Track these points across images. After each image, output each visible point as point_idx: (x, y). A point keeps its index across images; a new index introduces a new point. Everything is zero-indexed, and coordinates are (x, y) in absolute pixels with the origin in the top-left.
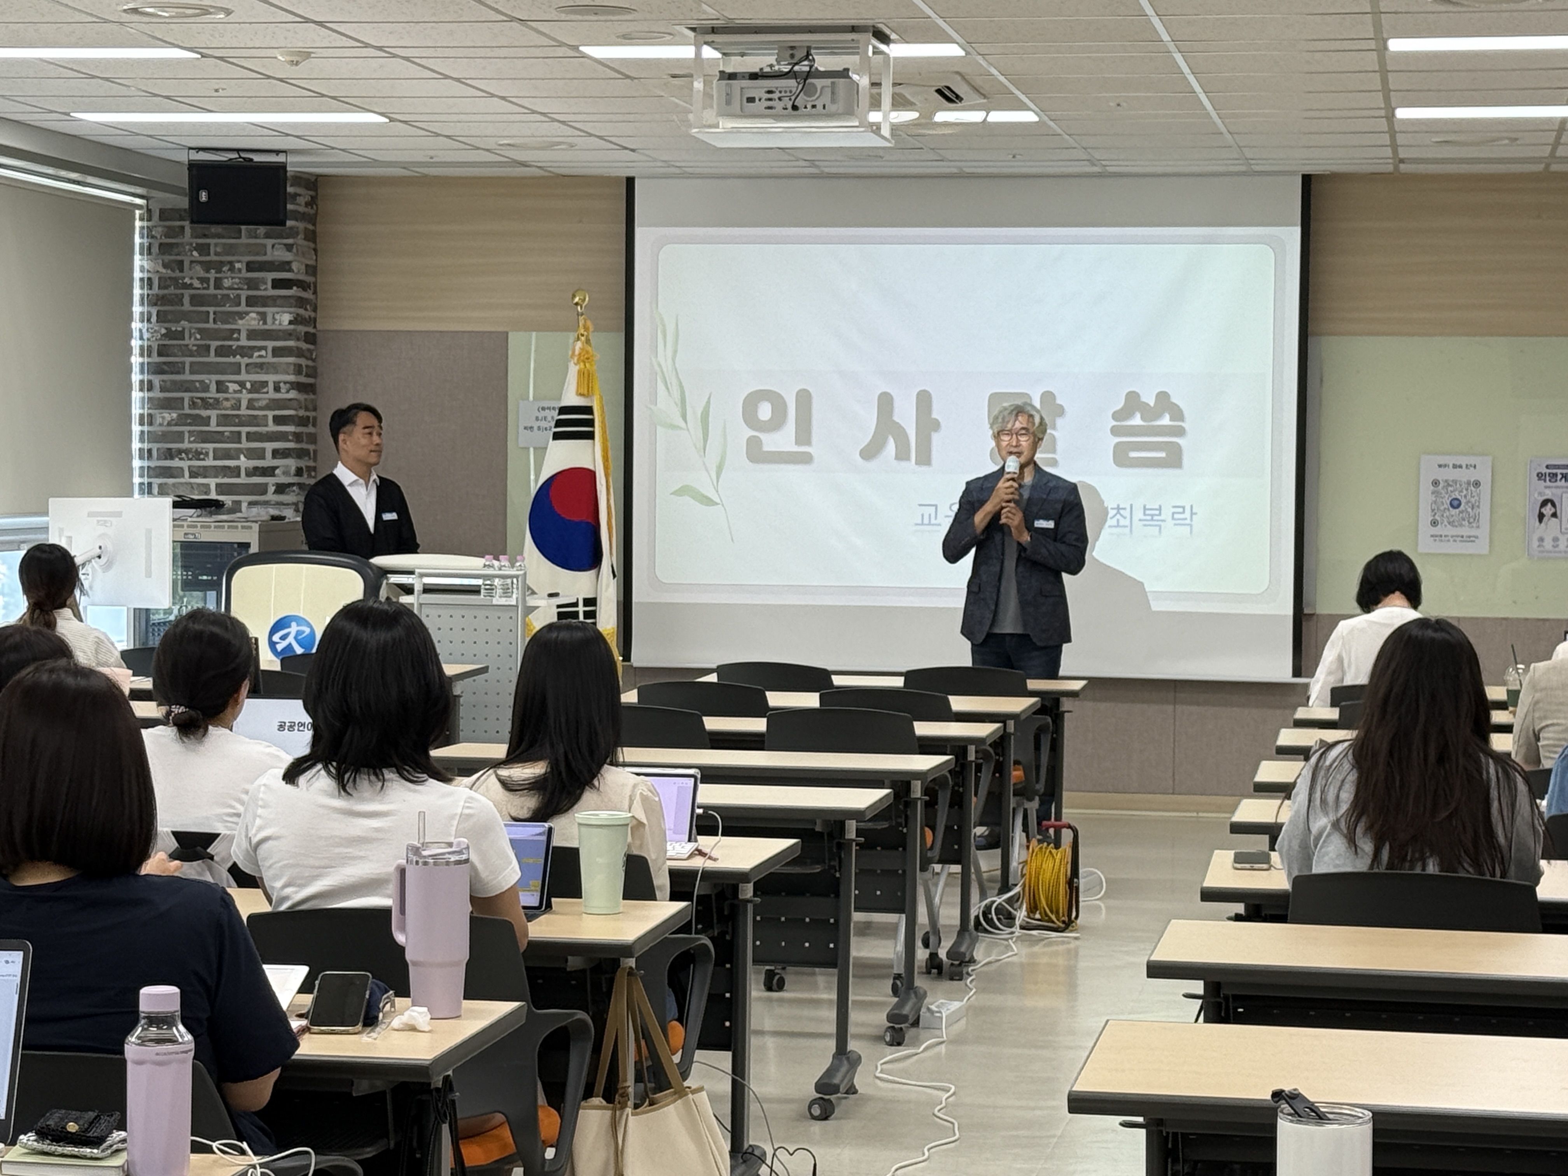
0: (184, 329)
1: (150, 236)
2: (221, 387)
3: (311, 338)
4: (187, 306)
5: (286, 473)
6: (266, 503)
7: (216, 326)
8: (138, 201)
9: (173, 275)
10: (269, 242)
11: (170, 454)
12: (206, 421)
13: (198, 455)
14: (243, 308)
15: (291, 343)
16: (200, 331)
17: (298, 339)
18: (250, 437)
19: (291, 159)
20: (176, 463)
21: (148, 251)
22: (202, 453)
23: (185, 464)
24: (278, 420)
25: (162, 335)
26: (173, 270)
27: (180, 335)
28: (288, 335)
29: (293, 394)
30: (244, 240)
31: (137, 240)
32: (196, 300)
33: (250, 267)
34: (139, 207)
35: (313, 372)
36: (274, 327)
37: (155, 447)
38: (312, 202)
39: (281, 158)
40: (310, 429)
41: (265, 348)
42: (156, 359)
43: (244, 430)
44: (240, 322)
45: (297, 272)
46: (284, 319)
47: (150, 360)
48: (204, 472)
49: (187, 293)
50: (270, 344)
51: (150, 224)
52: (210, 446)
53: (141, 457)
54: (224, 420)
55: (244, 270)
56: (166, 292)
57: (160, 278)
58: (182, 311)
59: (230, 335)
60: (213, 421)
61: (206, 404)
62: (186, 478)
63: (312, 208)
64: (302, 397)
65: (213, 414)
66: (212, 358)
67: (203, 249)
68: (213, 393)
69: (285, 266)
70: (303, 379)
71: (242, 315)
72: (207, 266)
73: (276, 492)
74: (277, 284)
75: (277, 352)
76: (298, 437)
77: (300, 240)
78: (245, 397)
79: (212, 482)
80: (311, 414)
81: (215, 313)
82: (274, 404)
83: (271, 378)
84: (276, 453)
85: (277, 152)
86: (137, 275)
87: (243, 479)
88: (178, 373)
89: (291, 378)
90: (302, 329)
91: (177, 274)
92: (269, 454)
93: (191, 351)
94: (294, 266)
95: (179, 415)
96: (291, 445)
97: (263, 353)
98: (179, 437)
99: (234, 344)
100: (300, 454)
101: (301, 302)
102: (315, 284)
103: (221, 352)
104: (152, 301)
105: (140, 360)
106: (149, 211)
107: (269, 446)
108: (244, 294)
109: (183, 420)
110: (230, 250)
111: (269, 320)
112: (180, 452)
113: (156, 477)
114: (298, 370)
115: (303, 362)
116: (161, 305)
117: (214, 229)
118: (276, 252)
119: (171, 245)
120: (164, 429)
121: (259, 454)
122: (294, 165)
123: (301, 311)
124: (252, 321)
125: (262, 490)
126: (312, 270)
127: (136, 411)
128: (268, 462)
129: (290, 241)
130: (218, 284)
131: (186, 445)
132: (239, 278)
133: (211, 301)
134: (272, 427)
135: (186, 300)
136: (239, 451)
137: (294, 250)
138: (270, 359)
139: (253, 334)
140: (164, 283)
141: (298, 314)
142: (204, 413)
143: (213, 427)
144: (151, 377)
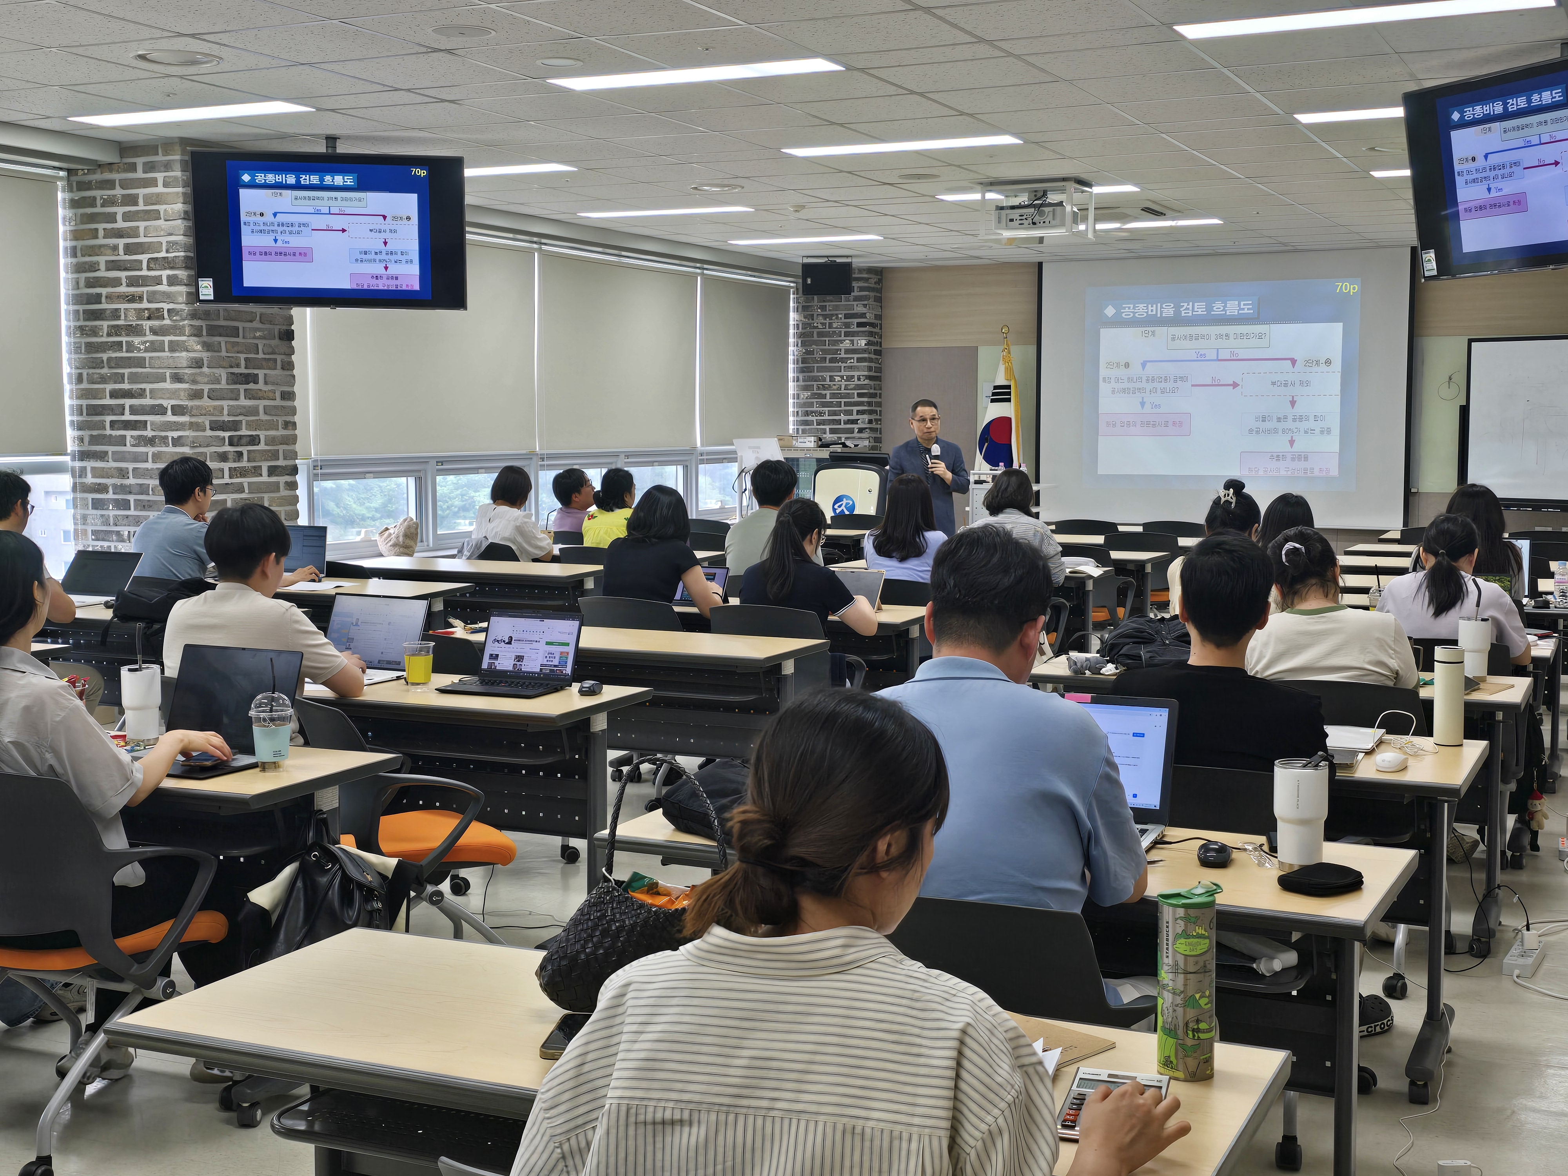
0: (814, 350)
1: (798, 303)
2: (832, 379)
3: (878, 353)
4: (815, 337)
5: (864, 422)
6: (854, 438)
7: (829, 347)
8: (792, 285)
9: (809, 322)
10: (855, 303)
11: (807, 414)
12: (825, 396)
14: (843, 338)
15: (866, 355)
16: (822, 350)
17: (870, 353)
18: (846, 404)
19: (854, 260)
20: (810, 418)
21: (797, 310)
22: (822, 413)
23: (814, 418)
24: (859, 395)
25: (804, 353)
26: (808, 320)
27: (812, 353)
28: (864, 351)
29: (867, 382)
30: (843, 303)
31: (792, 304)
32: (820, 334)
33: (846, 316)
34: (792, 287)
35: (879, 370)
36: (856, 347)
37: (800, 410)
38: (880, 281)
39: (849, 260)
40: (878, 400)
41: (853, 358)
42: (801, 365)
43: (843, 400)
44: (841, 345)
45: (870, 317)
46: (862, 343)
47: (798, 366)
48: (823, 422)
49: (815, 331)
50: (856, 356)
51: (798, 296)
52: (827, 409)
53: (794, 416)
54: (833, 396)
55: (843, 318)
56: (805, 331)
57: (802, 324)
58: (813, 340)
59: (836, 351)
60: (828, 396)
61: (824, 387)
62: (815, 426)
63: (879, 285)
64: (872, 383)
65: (828, 392)
66: (828, 364)
67: (823, 308)
68: (828, 382)
69: (863, 315)
70: (872, 373)
71: (842, 342)
72: (825, 317)
73: (858, 432)
74: (859, 325)
75: (859, 360)
76: (869, 404)
77: (871, 302)
78: (843, 383)
79: (827, 428)
80: (878, 392)
81: (829, 341)
82: (858, 387)
83: (856, 374)
84: (858, 412)
85: (847, 257)
86: (792, 322)
87: (842, 426)
88: (811, 372)
89: (866, 373)
90: (873, 348)
91: (811, 321)
92: (855, 413)
93: (817, 361)
94: (868, 315)
95: (811, 393)
96: (866, 407)
97: (852, 361)
98: (812, 405)
99: (838, 356)
100: (870, 412)
101: (871, 334)
102: (881, 324)
103: (832, 360)
104: (800, 335)
105: (793, 366)
106: (797, 289)
107: (855, 409)
108: (843, 331)
109: (814, 396)
110: (836, 308)
111: (855, 344)
112: (812, 412)
113: (801, 425)
114: (870, 369)
115: (873, 365)
116: (804, 337)
117: (829, 298)
118: (859, 309)
119: (808, 307)
120: (805, 401)
122: (857, 262)
123: (872, 339)
124: (847, 344)
125: (851, 431)
126: (879, 317)
127: (791, 392)
128: (855, 417)
129: (866, 302)
130: (830, 326)
131: (815, 409)
132: (841, 323)
133: (827, 334)
134: (856, 399)
135: (815, 335)
136: (841, 411)
137: (868, 307)
138: (856, 364)
139: (847, 351)
140: (805, 325)
141: (869, 341)
142: (824, 392)
143: (828, 399)
144: (798, 375)
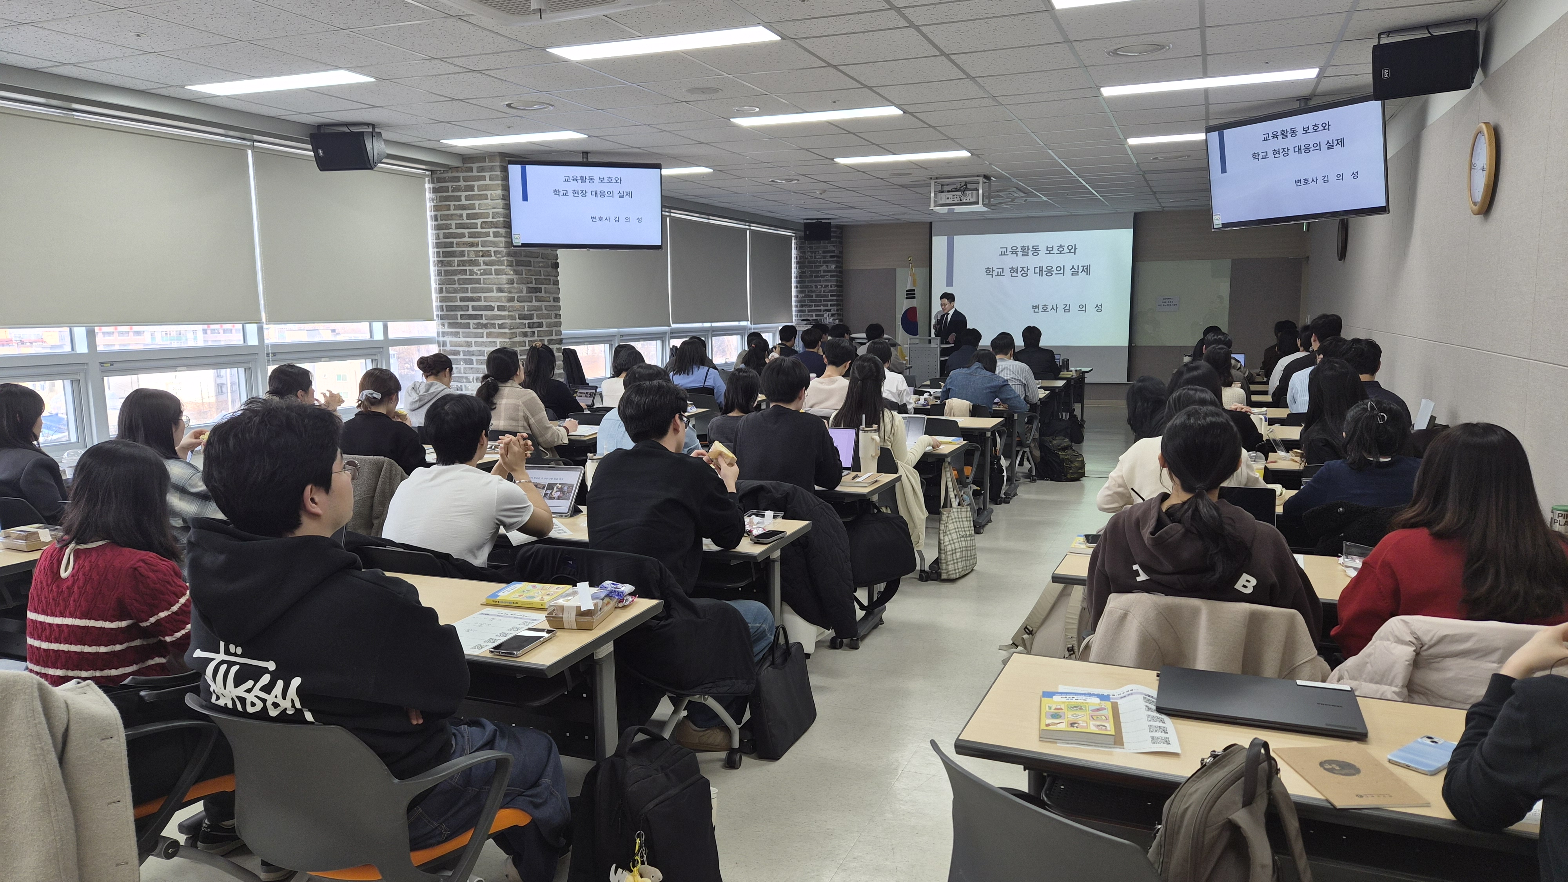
0: (806, 271)
1: (797, 245)
2: (816, 287)
3: (841, 272)
5: (834, 311)
7: (814, 270)
8: (793, 235)
9: (803, 255)
10: (829, 245)
11: (802, 306)
12: (812, 296)
13: (810, 306)
14: (822, 264)
15: (835, 274)
16: (810, 271)
17: (837, 273)
19: (832, 221)
20: (804, 308)
21: (796, 249)
24: (832, 296)
25: (800, 273)
27: (804, 272)
28: (834, 271)
29: (836, 288)
30: (822, 245)
31: (793, 245)
32: (809, 262)
33: (824, 252)
35: (842, 282)
36: (830, 269)
37: (798, 304)
38: (841, 233)
39: (829, 221)
40: (841, 298)
42: (798, 279)
43: (822, 299)
44: (821, 268)
45: (837, 253)
46: (833, 267)
49: (807, 260)
50: (829, 274)
51: (797, 241)
52: (814, 303)
54: (817, 296)
55: (822, 253)
56: (801, 260)
58: (806, 266)
59: (818, 272)
60: (814, 296)
61: (812, 292)
62: (807, 313)
63: (840, 235)
64: (838, 289)
65: (814, 294)
66: (813, 279)
67: (811, 248)
68: (814, 289)
69: (833, 252)
70: (838, 284)
71: (821, 266)
72: (812, 253)
74: (831, 257)
75: (831, 276)
76: (837, 300)
77: (837, 244)
78: (823, 289)
79: (814, 314)
80: (841, 293)
81: (814, 266)
82: (830, 291)
83: (830, 284)
84: (831, 305)
85: (828, 219)
86: (793, 256)
88: (805, 283)
89: (835, 283)
90: (838, 269)
92: (829, 305)
93: (808, 277)
94: (836, 252)
96: (835, 303)
97: (827, 277)
98: (805, 301)
99: (819, 274)
100: (837, 305)
101: (838, 262)
102: (843, 257)
103: (816, 277)
104: (797, 263)
105: (795, 280)
106: (796, 237)
107: (829, 303)
108: (822, 260)
109: (805, 296)
110: (818, 248)
111: (829, 267)
112: (805, 305)
114: (837, 281)
115: (839, 279)
116: (800, 264)
117: (814, 242)
118: (831, 248)
119: (802, 247)
120: (801, 299)
121: (827, 305)
122: (833, 222)
123: (838, 264)
124: (824, 267)
126: (841, 252)
127: (794, 294)
128: (829, 308)
129: (835, 245)
130: (815, 258)
131: (807, 303)
132: (821, 256)
133: (813, 262)
134: (830, 298)
135: (807, 263)
136: (821, 305)
137: (836, 247)
138: (829, 278)
139: (825, 271)
140: (800, 257)
141: (836, 265)
142: (812, 294)
143: (814, 298)
144: (797, 285)
